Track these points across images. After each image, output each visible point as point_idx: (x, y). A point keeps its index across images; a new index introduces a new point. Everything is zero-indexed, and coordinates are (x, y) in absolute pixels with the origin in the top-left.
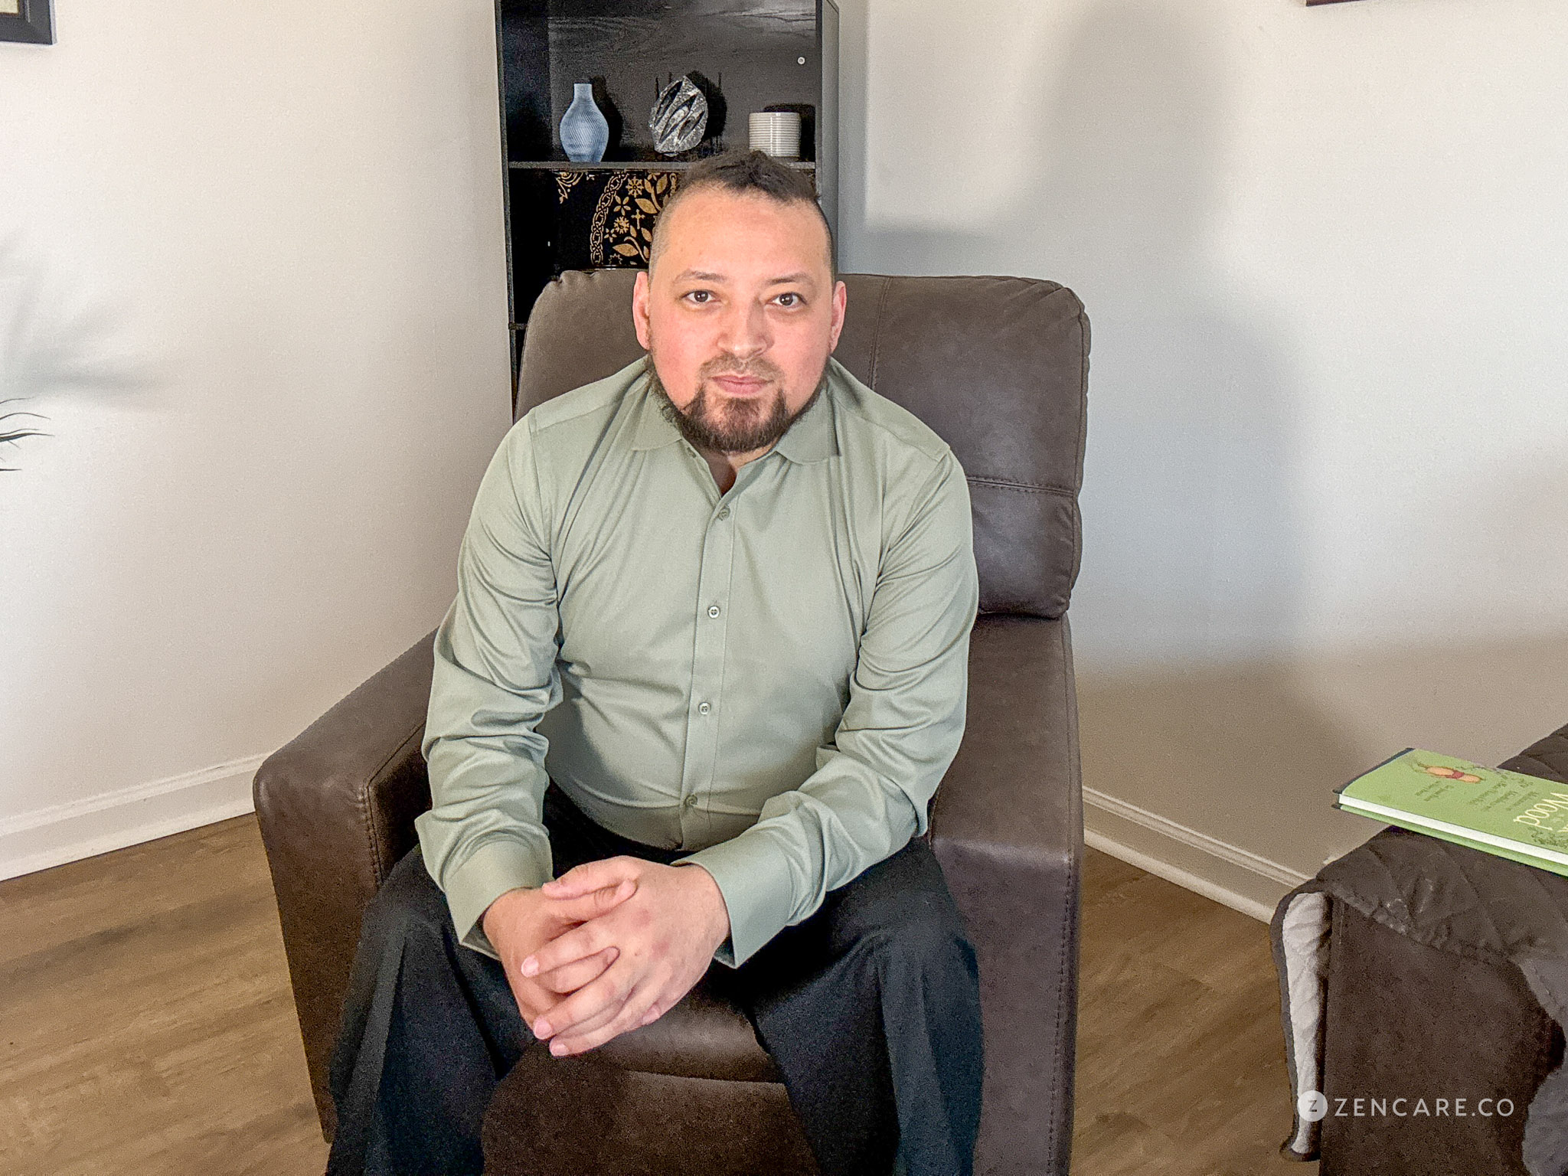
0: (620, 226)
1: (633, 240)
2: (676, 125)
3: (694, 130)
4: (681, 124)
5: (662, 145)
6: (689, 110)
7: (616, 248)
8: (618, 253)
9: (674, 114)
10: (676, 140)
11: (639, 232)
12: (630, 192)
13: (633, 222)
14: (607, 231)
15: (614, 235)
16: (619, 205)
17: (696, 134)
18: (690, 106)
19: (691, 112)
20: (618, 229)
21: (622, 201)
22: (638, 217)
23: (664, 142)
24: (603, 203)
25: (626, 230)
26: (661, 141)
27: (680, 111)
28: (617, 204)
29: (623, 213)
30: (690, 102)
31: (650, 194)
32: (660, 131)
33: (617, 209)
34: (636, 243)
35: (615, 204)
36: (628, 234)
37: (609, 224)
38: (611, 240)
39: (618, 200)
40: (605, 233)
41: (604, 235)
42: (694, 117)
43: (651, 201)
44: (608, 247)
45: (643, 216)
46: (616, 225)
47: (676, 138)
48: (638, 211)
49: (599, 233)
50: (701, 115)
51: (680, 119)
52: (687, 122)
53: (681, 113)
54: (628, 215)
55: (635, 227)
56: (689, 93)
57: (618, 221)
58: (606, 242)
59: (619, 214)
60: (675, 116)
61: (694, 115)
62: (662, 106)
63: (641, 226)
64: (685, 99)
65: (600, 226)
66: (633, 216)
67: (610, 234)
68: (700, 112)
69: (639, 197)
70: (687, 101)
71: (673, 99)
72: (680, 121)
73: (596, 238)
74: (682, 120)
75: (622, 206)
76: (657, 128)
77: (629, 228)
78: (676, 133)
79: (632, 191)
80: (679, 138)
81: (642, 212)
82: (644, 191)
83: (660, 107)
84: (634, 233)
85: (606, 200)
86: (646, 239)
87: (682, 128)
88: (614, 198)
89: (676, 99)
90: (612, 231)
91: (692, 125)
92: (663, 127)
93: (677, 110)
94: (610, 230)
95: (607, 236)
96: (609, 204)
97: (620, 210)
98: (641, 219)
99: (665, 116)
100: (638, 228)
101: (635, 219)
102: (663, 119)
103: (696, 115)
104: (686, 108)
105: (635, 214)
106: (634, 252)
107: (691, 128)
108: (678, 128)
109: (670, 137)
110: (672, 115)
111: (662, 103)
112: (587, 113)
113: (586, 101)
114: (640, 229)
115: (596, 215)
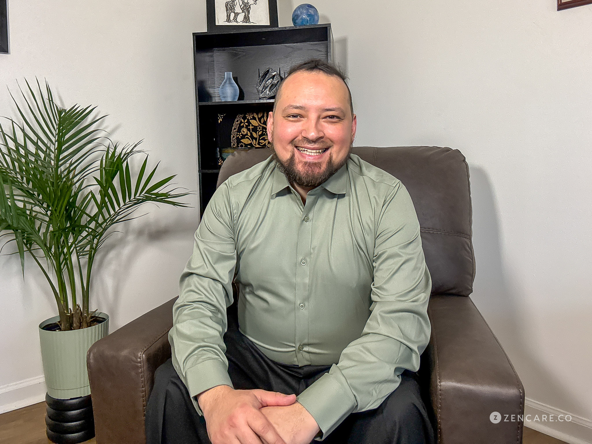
0: (243, 132)
2: (268, 86)
3: (275, 88)
5: (262, 95)
6: (273, 80)
7: (242, 140)
8: (243, 143)
9: (267, 82)
10: (268, 92)
11: (251, 134)
12: (248, 118)
13: (249, 130)
14: (238, 133)
15: (241, 136)
16: (243, 123)
19: (274, 81)
20: (243, 133)
21: (244, 121)
22: (251, 127)
23: (263, 93)
24: (236, 122)
25: (246, 133)
26: (262, 93)
27: (269, 81)
28: (242, 123)
29: (245, 126)
31: (256, 118)
32: (261, 89)
33: (242, 125)
34: (250, 138)
35: (241, 122)
36: (247, 134)
37: (239, 131)
38: (240, 138)
39: (243, 121)
40: (237, 135)
41: (237, 136)
42: (275, 83)
43: (256, 120)
44: (239, 141)
45: (253, 127)
46: (242, 131)
47: (268, 91)
48: (251, 125)
49: (235, 135)
51: (269, 84)
52: (272, 85)
54: (247, 127)
55: (250, 131)
56: (273, 74)
57: (242, 129)
58: (237, 138)
59: (243, 127)
61: (275, 82)
62: (262, 79)
63: (252, 131)
64: (271, 76)
65: (235, 132)
66: (249, 127)
67: (239, 135)
68: (278, 81)
69: (251, 119)
70: (272, 77)
71: (266, 76)
72: (269, 85)
73: (234, 137)
74: (270, 84)
75: (244, 123)
76: (259, 88)
77: (247, 132)
78: (268, 89)
79: (248, 117)
80: (269, 91)
81: (252, 125)
82: (253, 117)
83: (261, 79)
84: (249, 134)
85: (237, 121)
86: (254, 136)
87: (270, 88)
88: (241, 120)
90: (240, 134)
91: (274, 86)
92: (262, 88)
93: (268, 80)
94: (239, 133)
95: (238, 136)
96: (239, 122)
97: (243, 125)
98: (252, 128)
99: (263, 83)
100: (251, 132)
101: (250, 128)
102: (262, 84)
103: (276, 82)
104: (271, 79)
105: (250, 126)
106: (250, 142)
107: (274, 87)
108: (269, 87)
109: (265, 91)
110: (266, 82)
111: (261, 78)
112: (230, 83)
113: (230, 79)
114: (252, 132)
115: (233, 128)
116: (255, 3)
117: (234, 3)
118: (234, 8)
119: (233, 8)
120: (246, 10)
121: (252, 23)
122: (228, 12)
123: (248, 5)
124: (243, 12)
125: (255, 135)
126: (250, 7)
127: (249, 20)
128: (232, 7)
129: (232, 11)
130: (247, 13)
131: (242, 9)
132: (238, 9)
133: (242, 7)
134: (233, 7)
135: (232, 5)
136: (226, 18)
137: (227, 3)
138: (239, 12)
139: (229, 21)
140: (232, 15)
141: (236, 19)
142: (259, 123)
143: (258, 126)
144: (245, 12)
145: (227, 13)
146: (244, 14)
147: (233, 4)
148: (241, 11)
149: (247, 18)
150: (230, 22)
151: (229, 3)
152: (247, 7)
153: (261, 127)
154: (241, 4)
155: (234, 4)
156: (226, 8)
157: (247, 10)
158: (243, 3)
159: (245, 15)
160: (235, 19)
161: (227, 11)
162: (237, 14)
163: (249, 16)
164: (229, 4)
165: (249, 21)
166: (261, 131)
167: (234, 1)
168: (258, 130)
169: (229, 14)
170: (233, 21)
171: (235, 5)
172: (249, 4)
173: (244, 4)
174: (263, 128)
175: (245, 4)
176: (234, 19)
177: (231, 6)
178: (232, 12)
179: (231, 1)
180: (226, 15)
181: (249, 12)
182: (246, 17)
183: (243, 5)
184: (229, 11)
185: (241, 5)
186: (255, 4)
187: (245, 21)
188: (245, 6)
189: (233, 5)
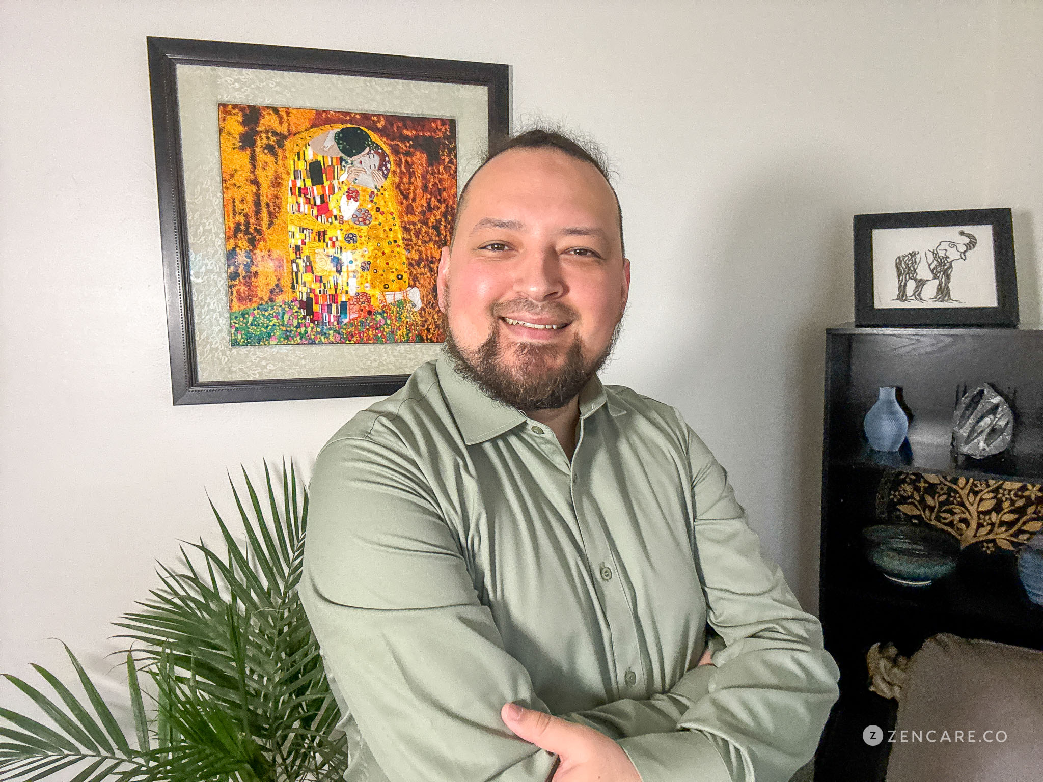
0: (904, 490)
1: (916, 503)
2: (982, 432)
3: (1000, 437)
4: (988, 430)
6: (995, 417)
7: (900, 507)
8: (900, 510)
9: (979, 420)
10: (982, 444)
11: (923, 498)
13: (917, 489)
14: (892, 492)
15: (898, 497)
17: (1003, 440)
18: (994, 414)
19: (997, 419)
20: (902, 493)
22: (922, 484)
23: (970, 445)
25: (910, 494)
26: (967, 443)
27: (986, 418)
30: (994, 409)
32: (965, 435)
33: (902, 477)
34: (918, 505)
36: (912, 497)
37: (895, 487)
38: (895, 500)
42: (1000, 425)
44: (892, 506)
45: (927, 485)
46: (901, 489)
47: (982, 442)
49: (885, 494)
50: (1008, 423)
51: (985, 426)
52: (994, 428)
53: (987, 420)
54: (913, 482)
56: (992, 400)
57: (903, 486)
58: (890, 501)
59: (904, 481)
60: (982, 423)
61: (1000, 423)
62: (967, 411)
63: (924, 493)
64: (989, 407)
65: (886, 489)
66: (917, 484)
67: (895, 496)
68: (1005, 420)
70: (991, 409)
71: (976, 406)
72: (986, 428)
73: (882, 499)
74: (988, 427)
75: (908, 475)
76: (961, 431)
77: (912, 493)
78: (982, 438)
80: (985, 442)
81: (926, 481)
83: (963, 411)
84: (917, 498)
86: (929, 503)
87: (989, 434)
89: (980, 406)
90: (897, 493)
91: (999, 432)
92: (968, 431)
93: (981, 418)
94: (895, 492)
95: (892, 497)
97: (905, 478)
98: (924, 487)
99: (970, 421)
100: (922, 493)
101: (920, 487)
102: (968, 424)
103: (1002, 423)
104: (991, 416)
106: (916, 512)
107: (998, 434)
108: (984, 435)
109: (976, 441)
110: (977, 422)
111: (965, 408)
112: (892, 413)
113: (889, 402)
114: (923, 495)
115: (883, 480)
116: (964, 258)
117: (915, 259)
118: (915, 270)
119: (912, 269)
120: (942, 273)
121: (956, 301)
122: (901, 278)
123: (948, 262)
124: (934, 278)
125: (929, 500)
126: (951, 267)
127: (949, 296)
128: (909, 269)
129: (909, 275)
130: (943, 280)
131: (932, 271)
132: (923, 272)
133: (932, 267)
134: (914, 268)
135: (910, 262)
136: (898, 293)
137: (900, 259)
138: (926, 279)
139: (903, 296)
140: (911, 286)
141: (919, 295)
142: (942, 479)
143: (939, 484)
144: (939, 277)
145: (899, 280)
146: (937, 282)
147: (912, 261)
148: (931, 276)
149: (943, 292)
150: (905, 300)
151: (904, 259)
152: (945, 265)
153: (945, 488)
154: (931, 259)
155: (916, 262)
156: (898, 269)
157: (944, 274)
158: (934, 259)
159: (940, 285)
160: (917, 294)
161: (899, 276)
162: (920, 284)
163: (948, 287)
164: (903, 262)
165: (950, 299)
166: (944, 494)
167: (915, 254)
168: (938, 493)
169: (903, 284)
170: (913, 298)
171: (918, 261)
172: (949, 260)
173: (937, 261)
174: (950, 489)
175: (941, 260)
176: (914, 295)
177: (908, 265)
178: (910, 278)
179: (907, 255)
180: (897, 285)
181: (948, 277)
182: (943, 287)
183: (935, 262)
184: (904, 276)
185: (930, 263)
186: (962, 258)
187: (939, 298)
188: (940, 264)
189: (912, 263)
